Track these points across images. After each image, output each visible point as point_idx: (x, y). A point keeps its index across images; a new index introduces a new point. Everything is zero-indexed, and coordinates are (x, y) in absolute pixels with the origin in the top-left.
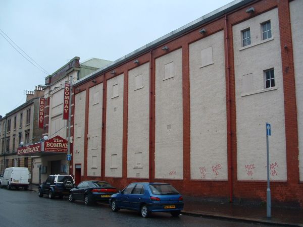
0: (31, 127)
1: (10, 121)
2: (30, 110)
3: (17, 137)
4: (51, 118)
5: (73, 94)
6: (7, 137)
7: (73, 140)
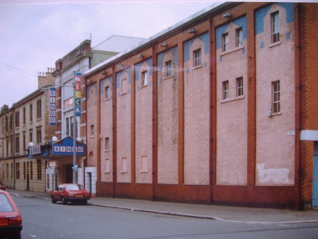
0: (43, 123)
1: (18, 113)
2: (40, 101)
3: (28, 135)
4: (64, 113)
5: (84, 85)
6: (16, 135)
7: (87, 140)
